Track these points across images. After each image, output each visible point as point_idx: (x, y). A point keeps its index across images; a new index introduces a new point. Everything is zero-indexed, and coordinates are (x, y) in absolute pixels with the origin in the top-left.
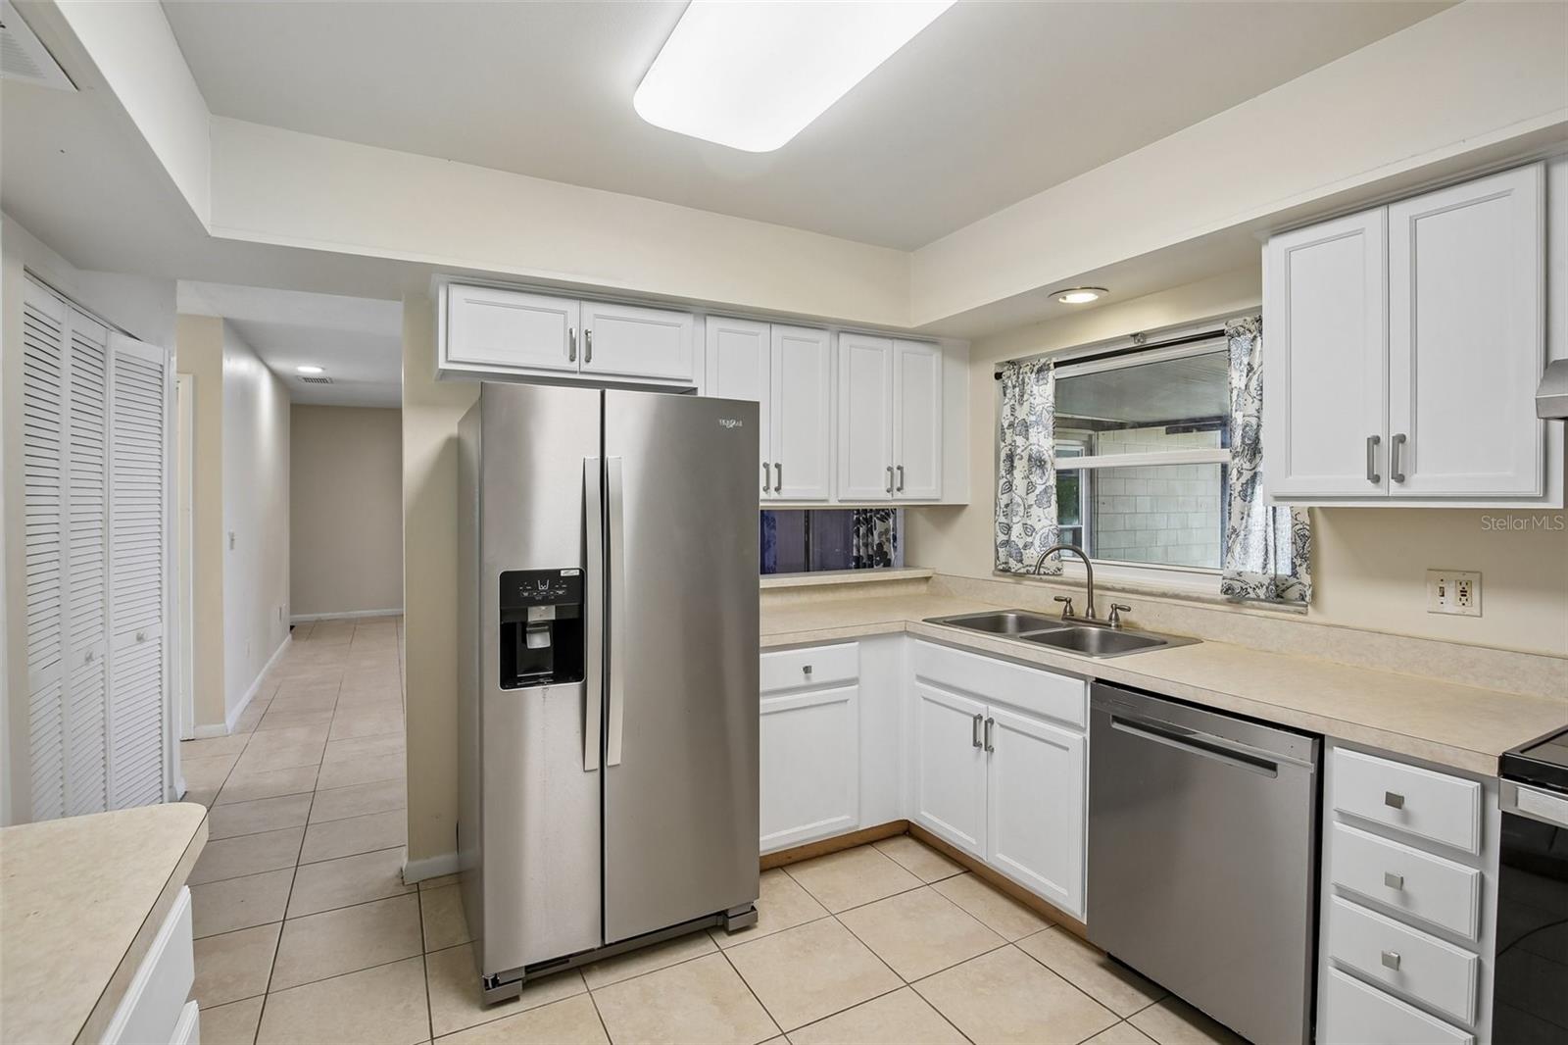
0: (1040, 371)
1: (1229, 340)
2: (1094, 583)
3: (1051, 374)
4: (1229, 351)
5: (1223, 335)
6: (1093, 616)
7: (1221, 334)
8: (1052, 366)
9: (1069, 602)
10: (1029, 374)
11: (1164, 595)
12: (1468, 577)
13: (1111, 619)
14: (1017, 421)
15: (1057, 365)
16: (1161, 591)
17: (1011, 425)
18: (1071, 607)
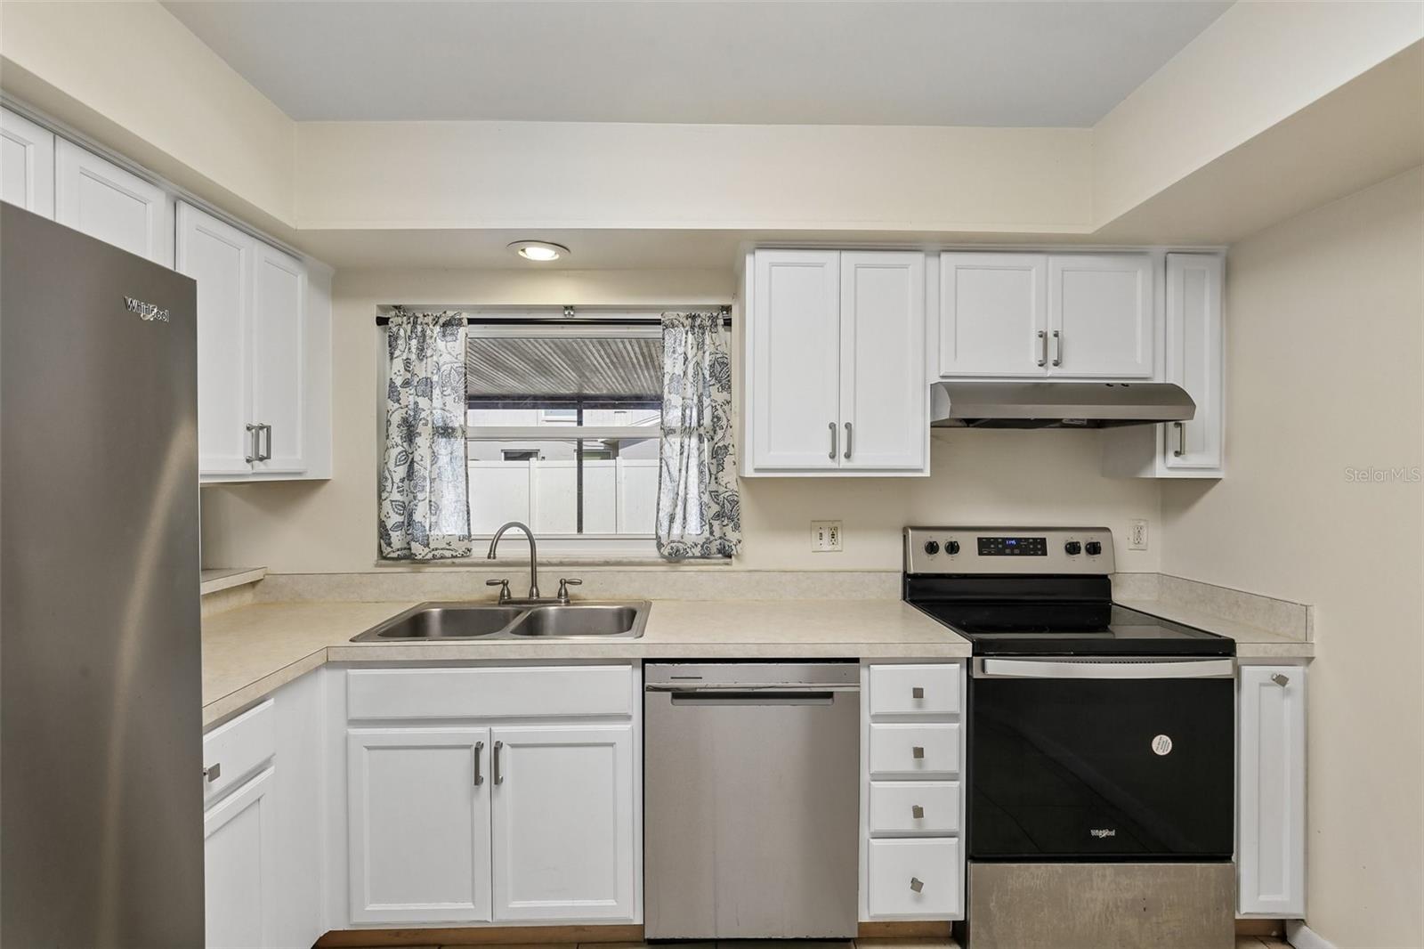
0: (444, 325)
1: (664, 330)
2: (538, 560)
3: (462, 331)
4: (664, 339)
5: (660, 324)
6: (538, 595)
7: (657, 322)
8: (465, 321)
9: (505, 584)
10: (431, 326)
11: (607, 563)
12: (836, 524)
13: (560, 595)
14: (416, 379)
15: (471, 321)
16: (602, 560)
17: (406, 383)
18: (508, 589)
